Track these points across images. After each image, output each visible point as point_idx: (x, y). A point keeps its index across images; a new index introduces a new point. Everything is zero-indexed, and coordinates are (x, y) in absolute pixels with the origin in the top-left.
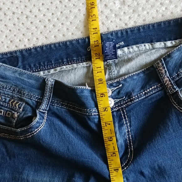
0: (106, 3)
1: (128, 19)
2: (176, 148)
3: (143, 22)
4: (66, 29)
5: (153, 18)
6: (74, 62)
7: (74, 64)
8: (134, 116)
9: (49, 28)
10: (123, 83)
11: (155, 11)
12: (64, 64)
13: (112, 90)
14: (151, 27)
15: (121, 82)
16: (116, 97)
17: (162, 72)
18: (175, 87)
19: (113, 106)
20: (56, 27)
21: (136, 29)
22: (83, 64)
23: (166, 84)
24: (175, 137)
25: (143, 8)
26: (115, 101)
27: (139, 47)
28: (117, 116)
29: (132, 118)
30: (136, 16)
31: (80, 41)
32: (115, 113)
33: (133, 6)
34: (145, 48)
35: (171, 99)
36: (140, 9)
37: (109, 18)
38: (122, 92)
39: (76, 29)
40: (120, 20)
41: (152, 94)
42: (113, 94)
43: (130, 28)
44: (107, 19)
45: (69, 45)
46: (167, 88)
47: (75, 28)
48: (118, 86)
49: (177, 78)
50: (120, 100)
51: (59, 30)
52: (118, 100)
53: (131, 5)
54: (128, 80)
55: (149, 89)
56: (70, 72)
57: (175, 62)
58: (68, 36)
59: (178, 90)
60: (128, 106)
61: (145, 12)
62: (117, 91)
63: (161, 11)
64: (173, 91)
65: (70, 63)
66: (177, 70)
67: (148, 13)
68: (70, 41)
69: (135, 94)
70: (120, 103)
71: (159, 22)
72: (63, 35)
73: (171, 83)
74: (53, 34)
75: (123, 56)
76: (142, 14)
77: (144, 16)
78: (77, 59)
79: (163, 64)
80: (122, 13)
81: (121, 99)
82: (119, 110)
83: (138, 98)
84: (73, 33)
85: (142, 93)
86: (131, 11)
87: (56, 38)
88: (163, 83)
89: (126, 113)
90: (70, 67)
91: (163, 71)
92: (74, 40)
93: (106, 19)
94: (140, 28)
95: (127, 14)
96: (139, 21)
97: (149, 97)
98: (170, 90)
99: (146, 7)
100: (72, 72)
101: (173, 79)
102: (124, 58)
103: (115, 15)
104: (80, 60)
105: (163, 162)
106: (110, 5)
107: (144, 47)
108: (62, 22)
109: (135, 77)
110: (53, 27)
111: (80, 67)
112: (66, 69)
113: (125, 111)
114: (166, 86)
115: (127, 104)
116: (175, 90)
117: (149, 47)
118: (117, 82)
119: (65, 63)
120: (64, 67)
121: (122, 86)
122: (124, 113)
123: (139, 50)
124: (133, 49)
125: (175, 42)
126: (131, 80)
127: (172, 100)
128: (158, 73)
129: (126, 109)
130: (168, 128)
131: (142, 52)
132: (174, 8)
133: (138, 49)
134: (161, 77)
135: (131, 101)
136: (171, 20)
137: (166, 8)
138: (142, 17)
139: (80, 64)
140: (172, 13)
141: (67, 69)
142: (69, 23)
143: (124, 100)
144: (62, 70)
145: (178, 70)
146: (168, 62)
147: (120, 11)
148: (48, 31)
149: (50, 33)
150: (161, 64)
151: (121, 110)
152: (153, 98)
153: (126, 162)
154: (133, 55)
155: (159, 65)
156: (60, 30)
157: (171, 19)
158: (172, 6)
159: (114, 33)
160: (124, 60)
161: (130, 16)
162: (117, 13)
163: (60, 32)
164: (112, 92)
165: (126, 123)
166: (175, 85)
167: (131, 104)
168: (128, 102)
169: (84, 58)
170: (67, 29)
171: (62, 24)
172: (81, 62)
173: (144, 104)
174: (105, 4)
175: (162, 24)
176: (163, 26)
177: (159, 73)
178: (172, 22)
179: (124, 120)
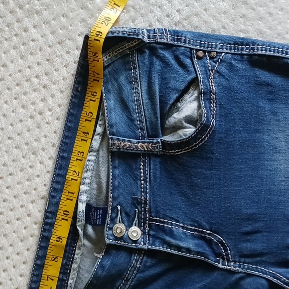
0: (5, 185)
1: (42, 166)
2: (236, 175)
3: (55, 149)
4: (17, 256)
5: (55, 132)
6: (69, 265)
7: (72, 267)
8: (167, 209)
9: (5, 279)
10: (117, 202)
11: (47, 125)
12: (66, 280)
13: (119, 222)
14: (67, 141)
15: (115, 204)
16: (131, 220)
17: (128, 146)
18: (155, 141)
19: (141, 231)
20: (8, 269)
21: (59, 162)
22: (77, 254)
23: (146, 150)
24: (218, 171)
25: (35, 140)
26: (136, 223)
27: (88, 170)
28: (156, 232)
29: (168, 213)
30: (42, 153)
31: (42, 245)
32: (152, 233)
33: (27, 151)
34: (92, 161)
35: (168, 153)
36: (35, 144)
37: (28, 191)
38: (128, 210)
39: (24, 243)
40: (38, 176)
41: (150, 172)
42: (126, 224)
43: (56, 168)
44: (28, 193)
45: (41, 262)
46: (151, 151)
47: (20, 243)
48: (118, 210)
49: (145, 132)
50: (138, 217)
51: (14, 267)
52: (136, 219)
53: (24, 153)
54: (116, 194)
55: (141, 173)
56: (81, 276)
57: (123, 124)
58: (29, 257)
59: (161, 140)
60: (150, 210)
61: (43, 139)
62: (124, 215)
63: (50, 118)
64: (159, 146)
65: (68, 271)
66: (135, 127)
67: (45, 136)
68: (36, 258)
69: (139, 194)
70: (142, 219)
71: (65, 127)
72: (24, 263)
73: (148, 142)
74: (16, 278)
75: (91, 195)
76: (44, 145)
77: (48, 143)
78: (67, 259)
79: (118, 139)
80: (30, 170)
81: (137, 215)
82: (149, 225)
83: (147, 193)
84: (27, 248)
85: (142, 184)
86: (32, 156)
87: (24, 276)
88: (143, 152)
89: (158, 219)
90: (74, 274)
91: (128, 144)
92: (38, 251)
93: (28, 195)
94: (61, 154)
95: (33, 164)
96: (52, 152)
97: (152, 178)
98: (156, 148)
99: (36, 135)
100: (83, 275)
101: (143, 137)
102: (94, 195)
103: (28, 180)
104: (70, 256)
105: (246, 199)
106: (10, 181)
107: (91, 163)
108: (5, 258)
109: (116, 183)
110: (6, 273)
111: (80, 259)
112: (75, 281)
113: (155, 218)
114: (148, 151)
115: (146, 211)
116: (159, 143)
117: (94, 156)
118: (112, 210)
119: (65, 278)
120: (70, 281)
121: (121, 206)
122: (156, 221)
123: (92, 170)
124: (88, 178)
125: (100, 120)
126: (118, 190)
127: (171, 153)
128: (126, 151)
129: (153, 215)
130: (204, 174)
131: (95, 168)
132: (54, 100)
133: (90, 171)
134: (133, 150)
135: (145, 203)
136: (69, 111)
137: (50, 110)
138: (47, 146)
139: (75, 258)
140: (59, 106)
141: (75, 279)
142: (10, 247)
143: (140, 212)
144: (73, 286)
145: (135, 125)
146: (117, 131)
147: (26, 172)
148: (9, 282)
149: (13, 281)
150: (116, 142)
151: (151, 222)
152: (155, 173)
153: (221, 247)
154: (95, 180)
155: (117, 145)
156: (15, 265)
157: (67, 110)
158: (50, 100)
159: (52, 194)
160: (97, 196)
161: (38, 162)
162: (27, 177)
163: (18, 266)
164: (123, 222)
165: (172, 224)
166: (153, 140)
167: (150, 206)
168: (145, 209)
169: (70, 249)
170: (18, 254)
171: (7, 258)
172: (74, 255)
173: (157, 190)
174: (5, 187)
175: (69, 124)
176: (73, 125)
177: (126, 149)
178: (72, 111)
179: (166, 225)
